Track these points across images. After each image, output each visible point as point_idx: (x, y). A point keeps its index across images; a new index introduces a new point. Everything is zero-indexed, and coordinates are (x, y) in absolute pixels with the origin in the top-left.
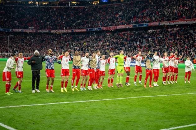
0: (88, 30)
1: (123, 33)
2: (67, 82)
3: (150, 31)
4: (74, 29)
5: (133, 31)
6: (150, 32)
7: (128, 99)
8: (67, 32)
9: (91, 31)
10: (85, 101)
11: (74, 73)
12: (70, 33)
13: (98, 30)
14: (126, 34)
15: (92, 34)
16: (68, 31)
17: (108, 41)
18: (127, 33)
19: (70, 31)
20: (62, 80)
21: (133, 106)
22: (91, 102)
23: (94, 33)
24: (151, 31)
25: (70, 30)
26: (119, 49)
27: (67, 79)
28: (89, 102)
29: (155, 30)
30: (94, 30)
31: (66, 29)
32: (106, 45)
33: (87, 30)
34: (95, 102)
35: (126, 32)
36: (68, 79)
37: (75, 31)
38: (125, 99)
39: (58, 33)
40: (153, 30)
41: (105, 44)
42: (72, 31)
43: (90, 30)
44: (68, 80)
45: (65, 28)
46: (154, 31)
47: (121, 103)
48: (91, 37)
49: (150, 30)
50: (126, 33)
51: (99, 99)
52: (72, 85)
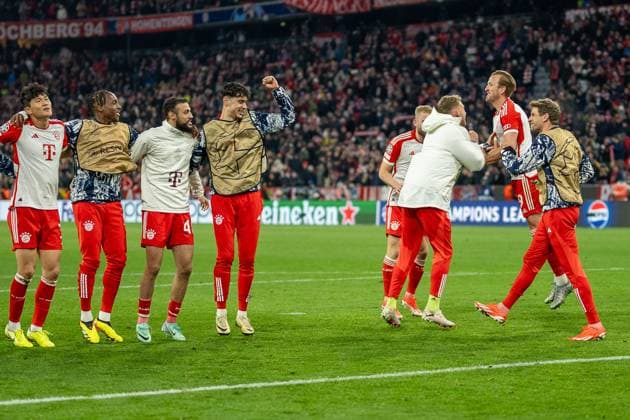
0: (206, 18)
1: (412, 30)
2: (46, 292)
3: (577, 12)
4: (119, 14)
5: (474, 18)
6: (578, 18)
7: (455, 373)
8: (76, 34)
9: (223, 23)
10: (172, 391)
11: (89, 227)
12: (95, 37)
13: (266, 18)
14: (433, 38)
15: (231, 44)
16: (82, 30)
17: (323, 81)
18: (439, 31)
19: (95, 29)
20: (18, 277)
21: (487, 410)
22: (209, 395)
23: (241, 38)
24: (583, 13)
25: (95, 24)
26: (391, 124)
27: (51, 269)
28: (198, 397)
29: (602, 10)
30: (238, 19)
31: (72, 16)
32: (314, 106)
33: (197, 18)
34: (236, 393)
35: (434, 26)
36: (57, 270)
37: (124, 25)
38: (435, 376)
39: (20, 43)
40: (593, 11)
41: (307, 97)
42: (109, 25)
43: (213, 16)
44: (55, 277)
45: (62, 14)
46: (600, 16)
47: (406, 395)
48: (219, 58)
49: (575, 7)
50: (432, 33)
51: (264, 379)
52: (86, 305)
